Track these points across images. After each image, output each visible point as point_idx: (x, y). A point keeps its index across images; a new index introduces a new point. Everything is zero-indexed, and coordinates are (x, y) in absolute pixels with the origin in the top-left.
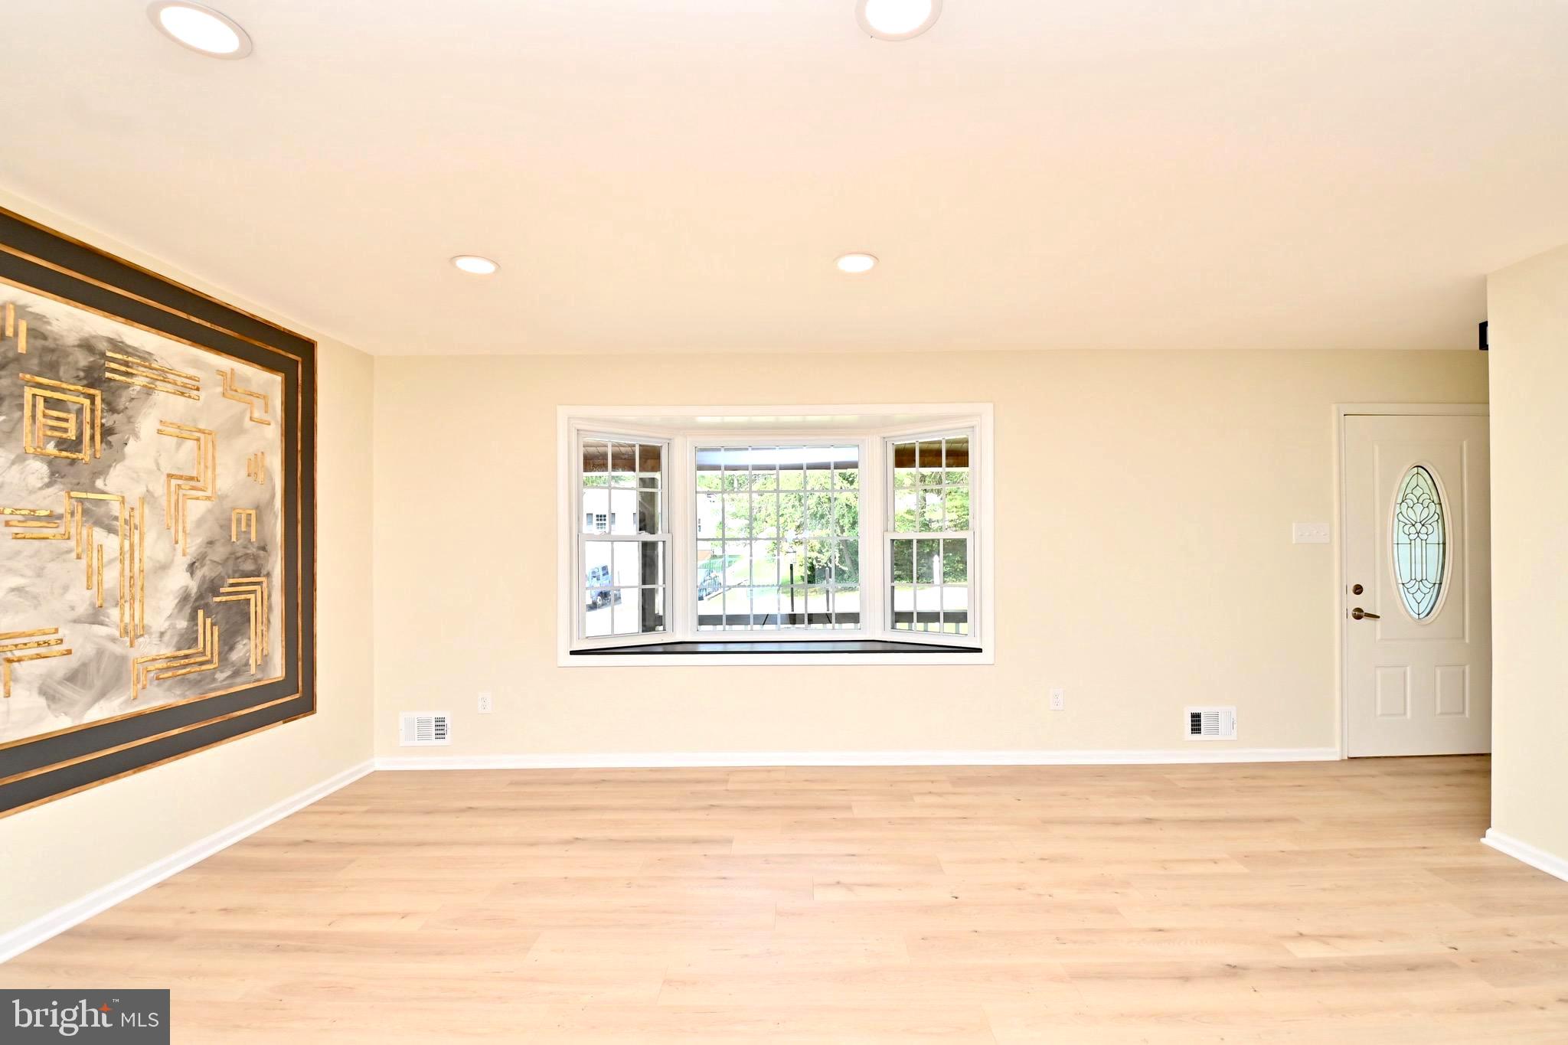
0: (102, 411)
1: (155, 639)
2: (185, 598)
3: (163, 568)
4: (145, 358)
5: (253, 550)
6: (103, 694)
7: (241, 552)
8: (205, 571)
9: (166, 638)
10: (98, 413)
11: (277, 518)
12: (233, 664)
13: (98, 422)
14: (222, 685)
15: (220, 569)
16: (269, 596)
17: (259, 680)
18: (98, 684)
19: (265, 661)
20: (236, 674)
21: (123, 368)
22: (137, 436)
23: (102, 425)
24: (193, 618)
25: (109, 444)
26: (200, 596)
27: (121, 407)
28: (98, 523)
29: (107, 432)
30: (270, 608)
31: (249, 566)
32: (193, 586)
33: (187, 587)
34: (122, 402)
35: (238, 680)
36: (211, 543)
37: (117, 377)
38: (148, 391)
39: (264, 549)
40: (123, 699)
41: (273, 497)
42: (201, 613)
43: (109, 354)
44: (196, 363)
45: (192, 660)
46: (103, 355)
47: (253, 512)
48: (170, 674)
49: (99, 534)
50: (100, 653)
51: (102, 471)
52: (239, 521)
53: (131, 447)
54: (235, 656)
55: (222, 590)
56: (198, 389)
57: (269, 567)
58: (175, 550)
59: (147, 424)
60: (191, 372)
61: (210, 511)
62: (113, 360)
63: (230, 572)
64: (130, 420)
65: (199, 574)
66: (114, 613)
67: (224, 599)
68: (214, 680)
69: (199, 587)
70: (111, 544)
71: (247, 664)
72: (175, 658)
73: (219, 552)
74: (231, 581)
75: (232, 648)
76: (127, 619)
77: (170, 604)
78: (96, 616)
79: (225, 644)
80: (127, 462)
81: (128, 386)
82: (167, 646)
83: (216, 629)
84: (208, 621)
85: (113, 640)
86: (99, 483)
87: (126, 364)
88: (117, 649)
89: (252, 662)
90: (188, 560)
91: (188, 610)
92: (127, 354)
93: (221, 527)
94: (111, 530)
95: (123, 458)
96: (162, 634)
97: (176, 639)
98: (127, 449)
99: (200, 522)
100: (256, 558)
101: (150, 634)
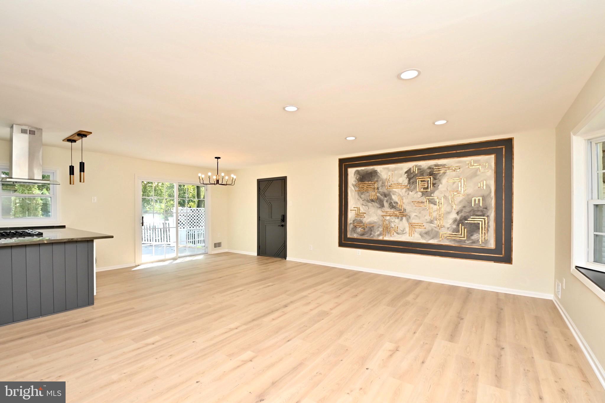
0: (433, 180)
1: (446, 229)
2: (455, 220)
3: (449, 213)
4: (444, 166)
5: (480, 209)
6: (433, 238)
7: (476, 209)
8: (463, 214)
9: (450, 229)
10: (432, 181)
11: (492, 199)
12: (472, 240)
13: (432, 183)
14: (467, 244)
15: (468, 214)
16: (488, 223)
17: (483, 247)
18: (432, 236)
19: (486, 241)
20: (474, 242)
21: (438, 170)
22: (442, 184)
23: (433, 183)
24: (458, 225)
25: (435, 187)
26: (460, 220)
27: (438, 178)
28: (432, 203)
29: (434, 184)
30: (488, 226)
31: (479, 213)
32: (458, 218)
33: (456, 218)
34: (438, 177)
35: (474, 244)
36: (464, 207)
37: (436, 172)
38: (444, 173)
39: (486, 208)
40: (437, 240)
41: (490, 192)
42: (460, 225)
43: (434, 168)
44: (459, 162)
45: (457, 236)
46: (433, 168)
47: (481, 198)
48: (450, 238)
49: (432, 205)
50: (432, 230)
51: (432, 192)
52: (475, 200)
53: (440, 186)
54: (473, 238)
55: (468, 219)
56: (460, 168)
57: (488, 214)
58: (452, 208)
59: (444, 181)
60: (457, 165)
61: (464, 199)
62: (435, 169)
63: (472, 215)
64: (440, 180)
65: (460, 215)
66: (436, 222)
67: (469, 222)
68: (465, 242)
69: (460, 218)
70: (435, 207)
71: (478, 241)
72: (452, 234)
73: (468, 209)
74: (471, 217)
75: (472, 235)
76: (438, 223)
77: (451, 222)
78: (431, 222)
79: (469, 233)
80: (439, 190)
81: (439, 173)
82: (450, 231)
83: (466, 229)
84: (463, 227)
85: (435, 227)
86: (432, 195)
87: (439, 169)
88: (436, 229)
89: (480, 240)
90: (457, 211)
91: (456, 223)
92: (439, 166)
93: (468, 203)
94: (435, 204)
95: (438, 189)
96: (448, 228)
97: (452, 230)
98: (439, 187)
99: (460, 202)
100: (482, 211)
101: (445, 228)
